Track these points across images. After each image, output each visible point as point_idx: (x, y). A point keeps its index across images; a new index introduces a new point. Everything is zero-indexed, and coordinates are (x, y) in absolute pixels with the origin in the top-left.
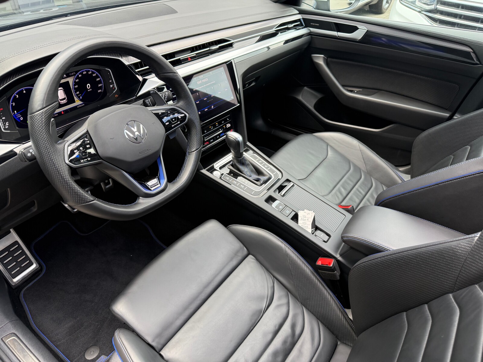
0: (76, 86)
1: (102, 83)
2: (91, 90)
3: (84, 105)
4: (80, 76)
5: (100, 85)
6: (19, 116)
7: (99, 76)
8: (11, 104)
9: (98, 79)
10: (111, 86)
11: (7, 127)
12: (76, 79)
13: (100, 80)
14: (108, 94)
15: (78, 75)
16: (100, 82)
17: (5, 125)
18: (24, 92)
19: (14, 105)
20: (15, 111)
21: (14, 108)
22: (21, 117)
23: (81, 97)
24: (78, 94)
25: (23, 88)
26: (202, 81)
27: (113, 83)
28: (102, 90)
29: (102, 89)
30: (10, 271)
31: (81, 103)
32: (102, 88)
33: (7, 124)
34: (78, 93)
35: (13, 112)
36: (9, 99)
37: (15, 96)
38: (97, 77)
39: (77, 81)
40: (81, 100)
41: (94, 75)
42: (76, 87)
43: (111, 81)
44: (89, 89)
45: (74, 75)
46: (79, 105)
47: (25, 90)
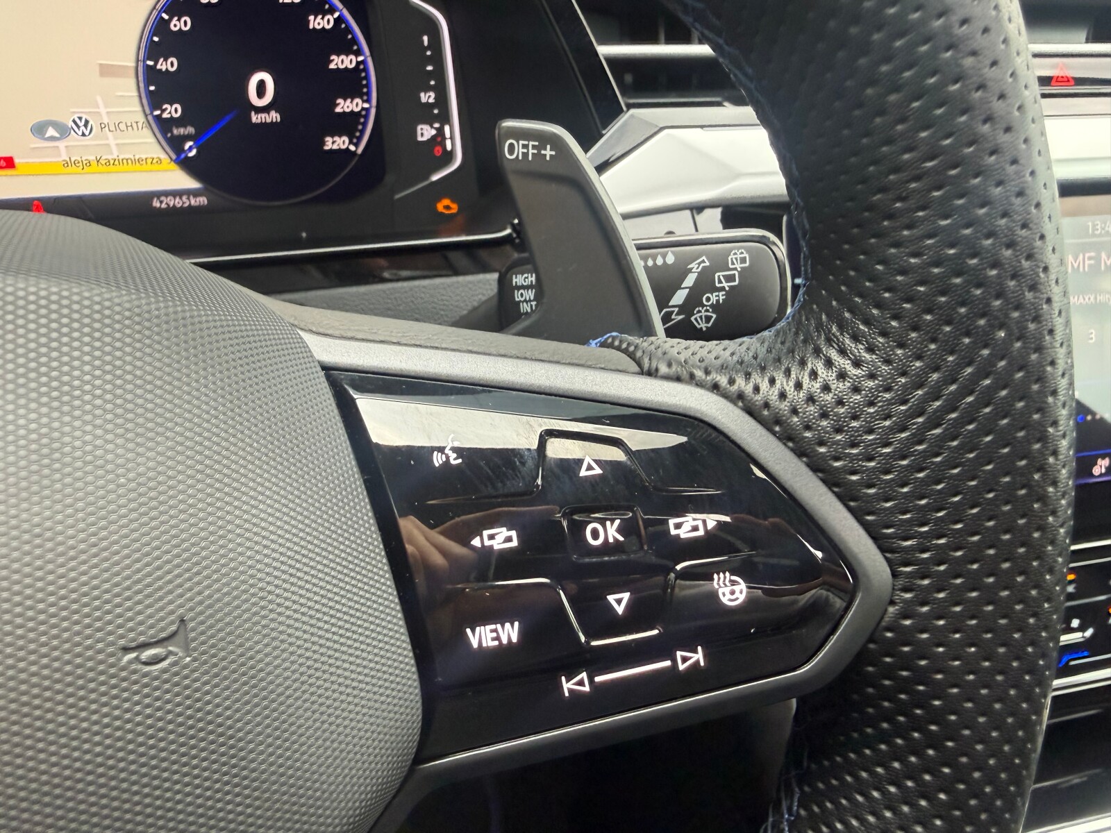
0: (169, 65)
1: (368, 94)
2: (274, 116)
3: (203, 200)
5: (345, 106)
7: (355, 41)
9: (342, 62)
10: (425, 132)
13: (360, 69)
14: (389, 178)
16: (352, 83)
23: (191, 148)
24: (172, 122)
27: (445, 118)
28: (356, 145)
29: (360, 139)
31: (192, 184)
32: (362, 132)
34: (173, 110)
38: (339, 40)
39: (172, 24)
40: (187, 165)
41: (318, 22)
42: (162, 65)
43: (428, 97)
44: (267, 110)
46: (167, 193)
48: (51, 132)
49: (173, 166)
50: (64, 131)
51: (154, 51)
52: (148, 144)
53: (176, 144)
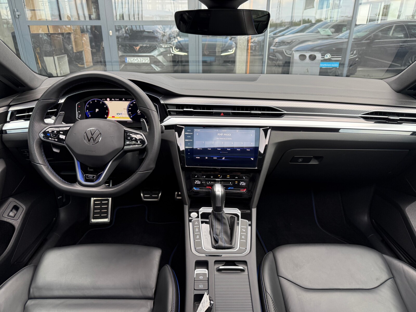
0: (130, 109)
2: (140, 114)
3: (132, 122)
4: (134, 103)
6: (89, 114)
8: (86, 105)
11: (79, 117)
12: (131, 104)
15: (133, 102)
17: (79, 115)
18: (96, 101)
19: (88, 107)
20: (88, 111)
21: (87, 109)
22: (89, 115)
23: (131, 117)
25: (96, 99)
26: (224, 134)
30: (94, 213)
31: (131, 120)
33: (80, 116)
34: (130, 113)
35: (86, 110)
36: (86, 102)
37: (90, 102)
39: (131, 105)
40: (131, 118)
42: (129, 109)
44: (139, 113)
45: (130, 101)
46: (129, 121)
47: (97, 100)
48: (118, 114)
49: (130, 118)
50: (119, 114)
51: (129, 107)
52: (127, 116)
53: (130, 116)
